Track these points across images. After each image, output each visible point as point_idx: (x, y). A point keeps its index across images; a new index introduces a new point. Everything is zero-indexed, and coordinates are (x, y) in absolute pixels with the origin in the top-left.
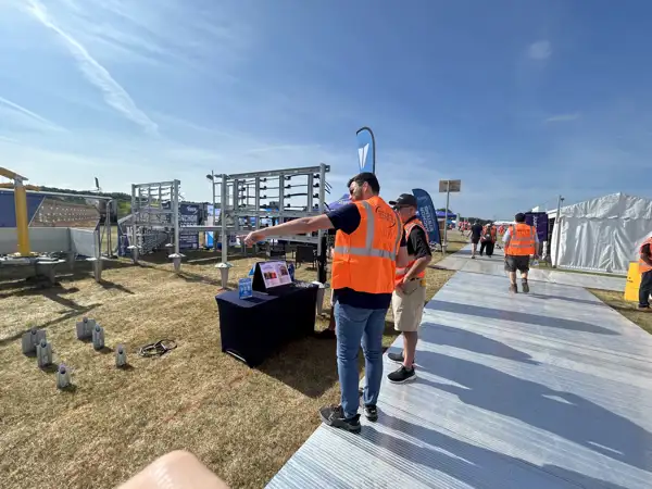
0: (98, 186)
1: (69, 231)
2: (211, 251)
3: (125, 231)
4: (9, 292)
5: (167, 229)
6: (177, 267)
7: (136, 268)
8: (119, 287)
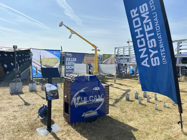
1: (99, 65)
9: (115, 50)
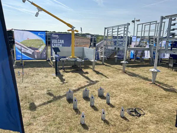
0: (81, 31)
1: (83, 48)
2: (132, 60)
3: (98, 49)
4: (69, 70)
5: (115, 48)
6: (124, 68)
7: (104, 66)
8: (102, 74)
9: (105, 31)
